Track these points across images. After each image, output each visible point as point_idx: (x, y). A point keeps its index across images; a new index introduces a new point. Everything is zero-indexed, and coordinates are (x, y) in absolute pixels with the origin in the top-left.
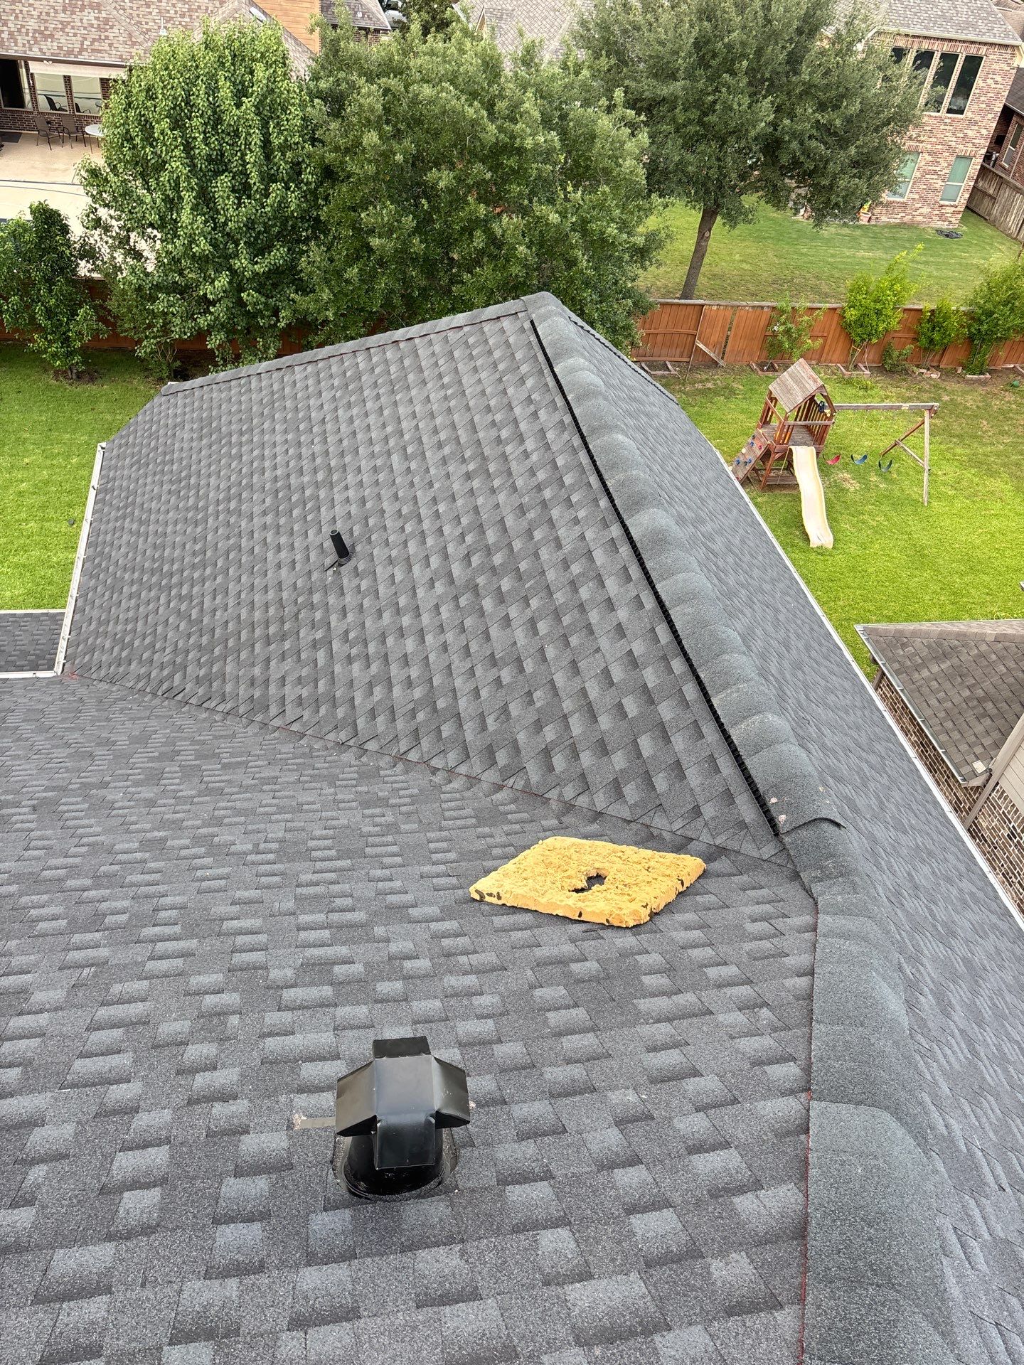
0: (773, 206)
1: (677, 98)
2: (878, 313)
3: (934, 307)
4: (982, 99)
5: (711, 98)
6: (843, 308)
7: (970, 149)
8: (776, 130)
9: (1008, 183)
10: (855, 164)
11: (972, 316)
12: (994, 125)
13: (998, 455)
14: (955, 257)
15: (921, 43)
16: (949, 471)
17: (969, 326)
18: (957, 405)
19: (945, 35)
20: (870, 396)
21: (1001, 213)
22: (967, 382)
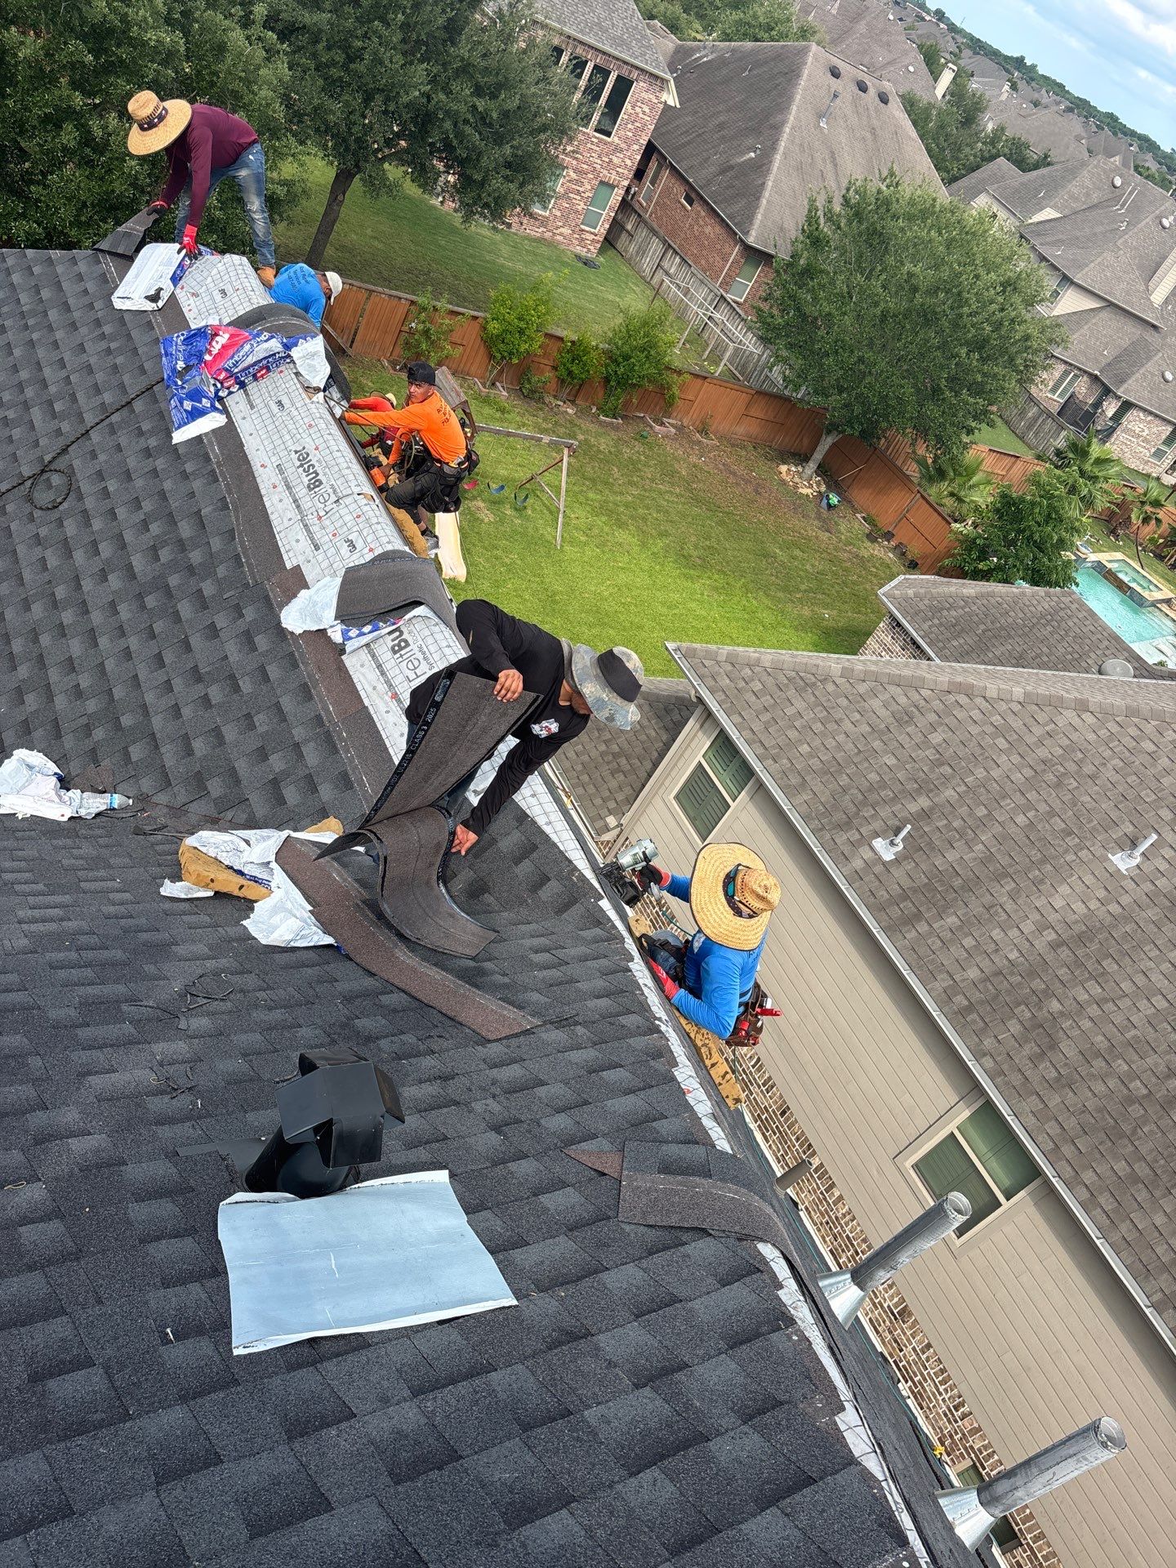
0: (420, 186)
1: (320, 31)
2: (521, 332)
3: (575, 338)
4: (630, 126)
5: (360, 44)
6: (485, 319)
7: (613, 177)
8: (429, 101)
9: (646, 223)
10: (508, 165)
11: (608, 354)
12: (639, 157)
13: (627, 506)
14: (592, 287)
15: (575, 47)
16: (581, 515)
17: (607, 366)
18: (591, 447)
19: (600, 46)
20: (506, 420)
21: (638, 253)
22: (601, 423)
